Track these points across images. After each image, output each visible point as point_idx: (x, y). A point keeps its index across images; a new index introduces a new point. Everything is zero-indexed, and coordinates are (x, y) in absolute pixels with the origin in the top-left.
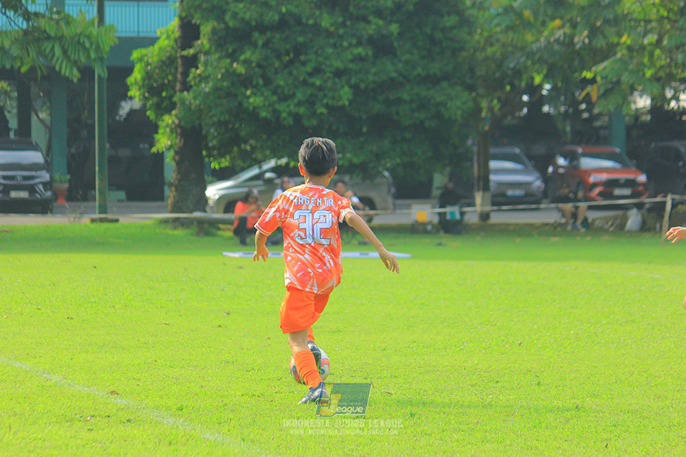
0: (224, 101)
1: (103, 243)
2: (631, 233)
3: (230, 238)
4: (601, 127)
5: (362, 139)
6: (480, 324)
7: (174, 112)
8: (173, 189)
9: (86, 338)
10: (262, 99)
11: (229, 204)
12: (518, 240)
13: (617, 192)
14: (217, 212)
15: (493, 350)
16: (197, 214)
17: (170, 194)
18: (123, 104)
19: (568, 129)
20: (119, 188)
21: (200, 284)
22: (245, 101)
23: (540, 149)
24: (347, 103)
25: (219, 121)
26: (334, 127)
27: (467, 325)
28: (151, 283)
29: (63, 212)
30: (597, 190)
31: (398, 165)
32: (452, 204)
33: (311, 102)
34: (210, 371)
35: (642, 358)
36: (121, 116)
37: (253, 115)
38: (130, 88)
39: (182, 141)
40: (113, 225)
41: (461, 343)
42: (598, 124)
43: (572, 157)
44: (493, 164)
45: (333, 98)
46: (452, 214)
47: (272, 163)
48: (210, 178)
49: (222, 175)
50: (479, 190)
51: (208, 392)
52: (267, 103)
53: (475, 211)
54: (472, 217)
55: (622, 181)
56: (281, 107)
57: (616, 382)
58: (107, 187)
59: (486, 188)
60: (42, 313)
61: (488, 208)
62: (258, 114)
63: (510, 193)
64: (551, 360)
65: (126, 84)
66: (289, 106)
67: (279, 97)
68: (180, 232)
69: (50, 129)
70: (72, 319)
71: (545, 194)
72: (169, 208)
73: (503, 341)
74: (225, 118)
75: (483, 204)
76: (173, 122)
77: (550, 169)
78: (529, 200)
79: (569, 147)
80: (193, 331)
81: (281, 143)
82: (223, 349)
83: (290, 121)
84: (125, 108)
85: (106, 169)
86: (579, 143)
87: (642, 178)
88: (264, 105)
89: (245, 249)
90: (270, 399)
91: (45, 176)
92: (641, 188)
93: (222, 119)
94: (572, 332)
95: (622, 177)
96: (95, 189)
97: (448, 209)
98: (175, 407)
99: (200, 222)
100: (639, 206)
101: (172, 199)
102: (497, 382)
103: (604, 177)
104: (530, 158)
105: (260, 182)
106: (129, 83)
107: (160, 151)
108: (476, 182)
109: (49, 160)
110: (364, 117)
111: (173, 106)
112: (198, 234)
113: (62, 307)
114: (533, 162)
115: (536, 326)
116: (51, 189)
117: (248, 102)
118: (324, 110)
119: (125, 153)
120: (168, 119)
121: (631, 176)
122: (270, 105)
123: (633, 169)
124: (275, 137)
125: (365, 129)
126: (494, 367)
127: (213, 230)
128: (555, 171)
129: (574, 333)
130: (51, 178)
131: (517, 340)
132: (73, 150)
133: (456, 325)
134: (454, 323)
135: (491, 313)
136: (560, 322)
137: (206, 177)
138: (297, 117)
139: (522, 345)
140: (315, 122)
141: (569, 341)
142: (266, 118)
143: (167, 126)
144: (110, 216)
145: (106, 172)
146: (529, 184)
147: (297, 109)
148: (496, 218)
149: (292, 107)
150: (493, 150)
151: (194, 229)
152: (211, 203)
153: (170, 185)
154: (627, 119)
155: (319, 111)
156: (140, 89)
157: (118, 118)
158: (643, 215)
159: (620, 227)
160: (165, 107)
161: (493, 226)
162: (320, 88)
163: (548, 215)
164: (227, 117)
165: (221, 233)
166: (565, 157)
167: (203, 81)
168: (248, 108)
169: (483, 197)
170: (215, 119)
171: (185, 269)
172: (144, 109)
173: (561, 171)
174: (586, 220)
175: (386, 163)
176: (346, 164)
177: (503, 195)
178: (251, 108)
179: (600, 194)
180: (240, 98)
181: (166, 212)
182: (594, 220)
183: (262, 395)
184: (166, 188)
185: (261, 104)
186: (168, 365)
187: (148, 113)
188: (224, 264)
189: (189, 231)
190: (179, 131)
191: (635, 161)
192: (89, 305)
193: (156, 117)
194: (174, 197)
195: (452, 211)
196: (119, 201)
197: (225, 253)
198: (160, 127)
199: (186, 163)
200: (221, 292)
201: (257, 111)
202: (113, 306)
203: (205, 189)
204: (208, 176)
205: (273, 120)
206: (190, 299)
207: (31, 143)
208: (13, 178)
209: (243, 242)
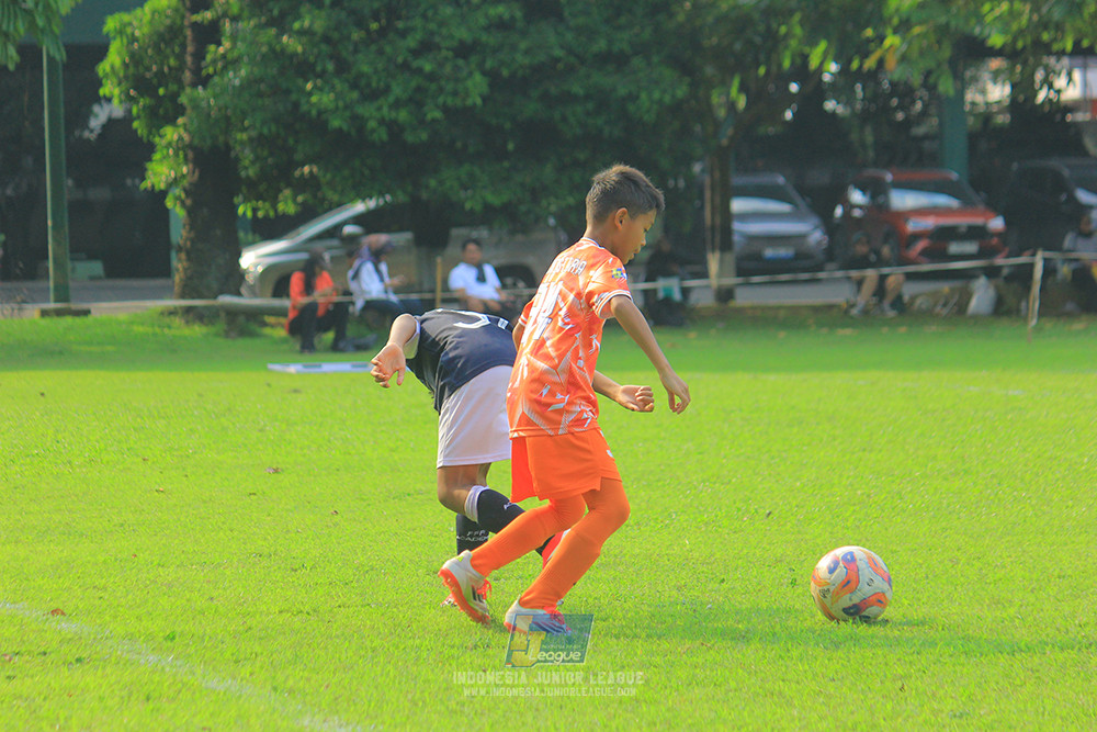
0: (267, 101)
1: (61, 353)
2: (977, 319)
3: (283, 341)
4: (926, 137)
5: (506, 164)
6: (703, 481)
7: (181, 121)
8: (183, 256)
10: (332, 95)
11: (278, 280)
12: (782, 334)
13: (954, 248)
14: (262, 296)
15: (720, 526)
16: (226, 300)
17: (179, 264)
18: (96, 108)
19: (869, 138)
20: (91, 256)
21: (223, 420)
22: (303, 101)
23: (820, 177)
24: (479, 101)
25: (261, 135)
26: (459, 145)
27: (679, 484)
28: (139, 420)
30: (921, 245)
31: (570, 207)
32: (668, 274)
33: (416, 101)
34: (227, 572)
35: (975, 535)
36: (92, 131)
37: (318, 124)
38: (104, 81)
39: (197, 174)
40: (79, 321)
41: (666, 514)
42: (920, 130)
43: (876, 189)
44: (738, 205)
45: (455, 93)
46: (668, 291)
48: (248, 237)
49: (269, 229)
50: (713, 250)
51: (221, 609)
52: (341, 104)
53: (708, 287)
54: (703, 295)
55: (963, 230)
56: (366, 110)
57: (927, 577)
58: (68, 255)
59: (726, 244)
61: (731, 280)
62: (326, 123)
63: (769, 253)
64: (819, 541)
65: (97, 74)
66: (379, 109)
67: (362, 93)
68: (198, 330)
71: (830, 254)
72: (177, 289)
73: (739, 509)
74: (270, 130)
75: (721, 274)
76: (181, 138)
77: (839, 211)
78: (801, 265)
79: (871, 172)
80: (204, 502)
81: (367, 172)
82: (254, 534)
83: (383, 134)
84: (99, 117)
85: (66, 223)
86: (887, 166)
87: (997, 223)
88: (337, 108)
89: (309, 358)
90: (327, 618)
92: (995, 241)
93: (265, 131)
94: (859, 492)
95: (963, 221)
96: (47, 259)
97: (661, 285)
98: (161, 634)
99: (232, 314)
100: (992, 272)
101: (182, 274)
102: (723, 581)
103: (929, 223)
104: (803, 191)
105: (335, 242)
106: (101, 74)
108: (708, 235)
110: (508, 125)
111: (181, 110)
112: (227, 335)
114: (808, 199)
115: (798, 484)
117: (308, 102)
118: (437, 114)
119: (100, 194)
120: (171, 133)
121: (978, 221)
122: (346, 107)
123: (981, 207)
124: (357, 163)
125: (511, 146)
126: (718, 555)
127: (253, 327)
128: (847, 214)
129: (863, 494)
131: (764, 508)
132: (9, 191)
133: (661, 483)
134: (659, 480)
135: (724, 461)
136: (841, 476)
137: (241, 234)
138: (394, 128)
139: (771, 516)
140: (424, 136)
141: (852, 509)
142: (340, 130)
143: (169, 145)
144: (74, 306)
145: (66, 228)
146: (802, 237)
147: (393, 115)
148: (745, 298)
149: (385, 110)
150: (737, 180)
151: (221, 326)
152: (250, 279)
153: (180, 249)
154: (971, 120)
155: (429, 117)
156: (119, 84)
157: (86, 134)
158: (997, 288)
159: (958, 311)
160: (166, 112)
161: (741, 310)
162: (432, 77)
163: (834, 291)
164: (274, 128)
165: (267, 331)
166: (863, 190)
167: (230, 67)
168: (309, 112)
169: (722, 262)
170: (254, 133)
171: (200, 395)
172: (128, 119)
173: (857, 213)
174: (899, 297)
175: (549, 204)
176: (478, 208)
177: (758, 257)
178: (314, 112)
179: (925, 253)
180: (294, 97)
181: (171, 298)
182: (913, 298)
183: (315, 611)
184: (173, 255)
185: (332, 106)
186: (155, 563)
187: (136, 124)
188: (269, 385)
189: (212, 329)
190: (191, 155)
191: (983, 194)
193: (150, 133)
194: (185, 269)
195: (668, 286)
196: (92, 278)
197: (271, 366)
198: (158, 147)
199: (205, 210)
200: (259, 434)
201: (324, 116)
202: (70, 462)
203: (239, 255)
204: (246, 233)
205: (353, 133)
206: (204, 447)
209: (308, 346)
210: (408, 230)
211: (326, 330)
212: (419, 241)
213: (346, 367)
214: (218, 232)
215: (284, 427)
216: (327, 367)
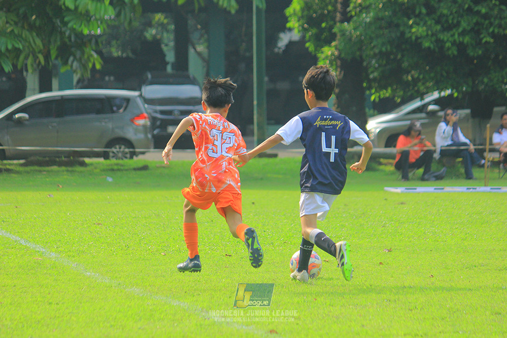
0: (386, 31)
1: (262, 179)
3: (392, 173)
7: (334, 44)
9: (245, 275)
10: (425, 28)
11: (390, 137)
14: (379, 147)
16: (358, 148)
18: (282, 35)
20: (278, 122)
21: (360, 220)
22: (407, 31)
25: (381, 52)
33: (476, 31)
36: (279, 48)
37: (416, 45)
38: (289, 19)
39: (343, 72)
40: (272, 160)
45: (500, 26)
47: (436, 95)
48: (372, 112)
49: (384, 107)
52: (430, 33)
56: (444, 36)
58: (266, 121)
62: (420, 44)
65: (285, 15)
66: (453, 36)
67: (443, 26)
69: (207, 62)
70: (230, 256)
74: (386, 49)
76: (333, 54)
81: (445, 74)
83: (454, 51)
84: (284, 40)
85: (265, 102)
88: (427, 35)
93: (384, 49)
96: (253, 123)
105: (423, 115)
106: (287, 14)
111: (333, 37)
113: (220, 245)
117: (410, 32)
118: (490, 39)
119: (284, 86)
120: (328, 51)
122: (433, 35)
124: (439, 69)
127: (374, 165)
137: (367, 110)
138: (461, 47)
140: (480, 52)
142: (429, 48)
143: (327, 57)
145: (265, 106)
147: (461, 39)
149: (456, 36)
152: (372, 136)
155: (484, 41)
156: (299, 20)
157: (276, 50)
160: (325, 38)
162: (486, 17)
164: (389, 47)
165: (382, 167)
167: (364, 10)
168: (411, 37)
170: (377, 50)
171: (345, 205)
172: (302, 41)
178: (414, 38)
180: (402, 28)
185: (425, 34)
186: (328, 304)
187: (307, 45)
188: (386, 199)
190: (339, 63)
193: (316, 50)
197: (386, 188)
198: (320, 59)
199: (347, 96)
200: (383, 229)
201: (420, 41)
202: (272, 244)
203: (366, 122)
204: (370, 110)
205: (437, 50)
206: (351, 235)
207: (188, 77)
208: (169, 113)
209: (405, 177)
210: (467, 108)
211: (419, 167)
212: (474, 115)
213: (431, 189)
214: (354, 108)
215: (397, 225)
216: (419, 189)
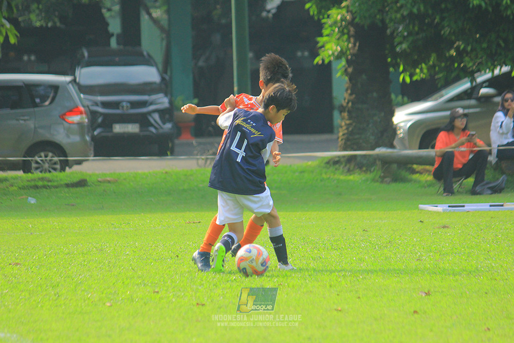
3: (430, 185)
7: (344, 4)
8: (345, 114)
11: (426, 134)
14: (410, 148)
16: (381, 151)
17: (341, 121)
21: (386, 251)
29: (188, 152)
36: (268, 11)
39: (357, 45)
48: (399, 99)
49: (416, 93)
60: (161, 298)
68: (356, 177)
69: (167, 33)
70: (203, 305)
72: (341, 143)
76: (344, 19)
85: (249, 90)
91: (163, 101)
99: (385, 162)
101: (345, 130)
105: (473, 102)
107: (326, 61)
109: (167, 78)
112: (382, 179)
113: (189, 290)
116: (170, 120)
120: (336, 14)
124: (493, 36)
127: (404, 173)
130: (171, 103)
132: (201, 63)
137: (393, 97)
143: (335, 24)
151: (377, 173)
152: (400, 133)
153: (342, 109)
157: (264, 14)
165: (415, 177)
170: (405, 12)
171: (365, 230)
184: (336, 114)
187: (307, 6)
188: (421, 222)
189: (370, 176)
190: (352, 31)
192: (228, 285)
193: (320, 13)
194: (348, 125)
197: (421, 206)
198: (326, 26)
199: (364, 77)
200: (418, 263)
203: (392, 114)
204: (397, 96)
207: (141, 54)
208: (116, 105)
209: (449, 191)
214: (375, 95)
215: (437, 257)
216: (468, 207)
